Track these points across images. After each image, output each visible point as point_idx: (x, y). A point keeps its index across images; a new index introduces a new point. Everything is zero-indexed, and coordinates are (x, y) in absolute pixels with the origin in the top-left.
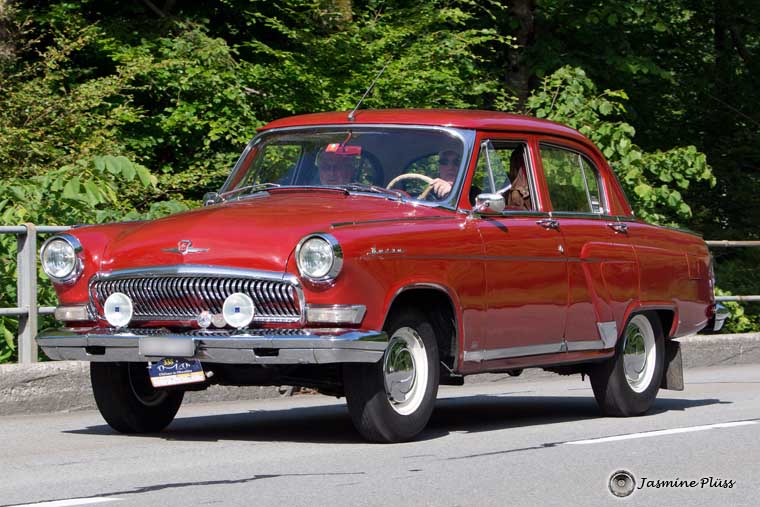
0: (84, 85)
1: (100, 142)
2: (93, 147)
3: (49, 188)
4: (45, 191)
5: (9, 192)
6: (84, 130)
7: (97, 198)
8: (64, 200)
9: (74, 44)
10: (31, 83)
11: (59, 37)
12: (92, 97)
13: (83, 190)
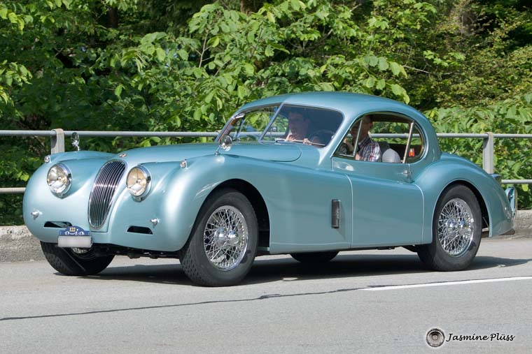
0: (515, 51)
1: (526, 85)
2: (522, 88)
3: (498, 112)
4: (495, 114)
5: (475, 114)
6: (516, 78)
7: (527, 118)
8: (507, 119)
9: (511, 27)
10: (485, 50)
11: (501, 22)
12: (521, 58)
13: (518, 113)
